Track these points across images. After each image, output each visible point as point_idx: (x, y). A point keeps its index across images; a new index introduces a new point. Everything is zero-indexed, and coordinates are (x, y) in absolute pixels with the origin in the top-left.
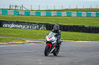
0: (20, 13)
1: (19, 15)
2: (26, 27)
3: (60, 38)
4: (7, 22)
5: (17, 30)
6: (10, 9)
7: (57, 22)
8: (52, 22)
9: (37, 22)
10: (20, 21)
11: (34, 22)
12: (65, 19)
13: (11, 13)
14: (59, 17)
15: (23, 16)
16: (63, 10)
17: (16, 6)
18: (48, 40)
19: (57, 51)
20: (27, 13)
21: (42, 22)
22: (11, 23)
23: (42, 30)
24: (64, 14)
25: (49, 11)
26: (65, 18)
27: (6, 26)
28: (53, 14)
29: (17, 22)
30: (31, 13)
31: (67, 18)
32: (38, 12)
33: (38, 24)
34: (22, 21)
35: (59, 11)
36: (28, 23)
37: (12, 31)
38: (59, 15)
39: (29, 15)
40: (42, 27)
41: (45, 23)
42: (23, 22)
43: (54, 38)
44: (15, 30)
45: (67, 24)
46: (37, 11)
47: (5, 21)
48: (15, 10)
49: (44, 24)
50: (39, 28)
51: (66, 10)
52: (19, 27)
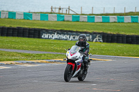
0: (66, 19)
1: (64, 21)
2: (74, 38)
3: (87, 55)
4: (47, 31)
5: (62, 42)
6: (51, 13)
7: (118, 30)
8: (110, 30)
9: (90, 31)
10: (65, 29)
11: (85, 30)
12: (130, 26)
13: (53, 18)
14: (120, 24)
15: (69, 23)
16: (127, 14)
17: (60, 9)
18: (70, 57)
19: (83, 73)
20: (76, 18)
21: (97, 31)
22: (52, 32)
23: (96, 41)
24: (128, 19)
25: (107, 15)
26: (129, 24)
27: (46, 36)
28: (112, 19)
29: (61, 31)
30: (82, 19)
31: (131, 24)
32: (91, 17)
33: (90, 34)
34: (68, 29)
35: (121, 14)
36: (76, 32)
37: (55, 44)
38: (121, 20)
39: (78, 21)
40: (97, 38)
41: (101, 32)
42: (70, 31)
43: (78, 55)
44: (59, 42)
45: (131, 34)
46: (90, 15)
47: (44, 30)
48: (59, 13)
49: (99, 33)
50: (93, 39)
51: (131, 14)
52: (64, 37)
